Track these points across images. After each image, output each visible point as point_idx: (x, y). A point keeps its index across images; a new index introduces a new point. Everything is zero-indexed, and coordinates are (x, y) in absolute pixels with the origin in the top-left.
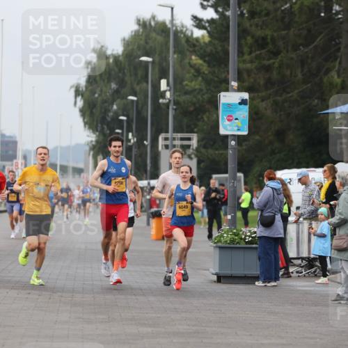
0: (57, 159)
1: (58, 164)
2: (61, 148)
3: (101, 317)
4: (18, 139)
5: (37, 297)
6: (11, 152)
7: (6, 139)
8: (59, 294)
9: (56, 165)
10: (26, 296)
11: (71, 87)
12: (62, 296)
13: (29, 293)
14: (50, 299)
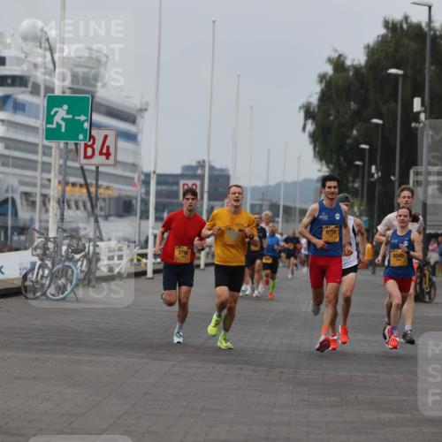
0: (280, 198)
1: (282, 204)
2: (286, 184)
3: (333, 399)
4: (231, 173)
5: (251, 373)
6: (221, 190)
7: (216, 173)
8: (280, 370)
9: (279, 206)
10: (237, 372)
11: (300, 108)
12: (282, 373)
13: (241, 369)
14: (267, 376)
